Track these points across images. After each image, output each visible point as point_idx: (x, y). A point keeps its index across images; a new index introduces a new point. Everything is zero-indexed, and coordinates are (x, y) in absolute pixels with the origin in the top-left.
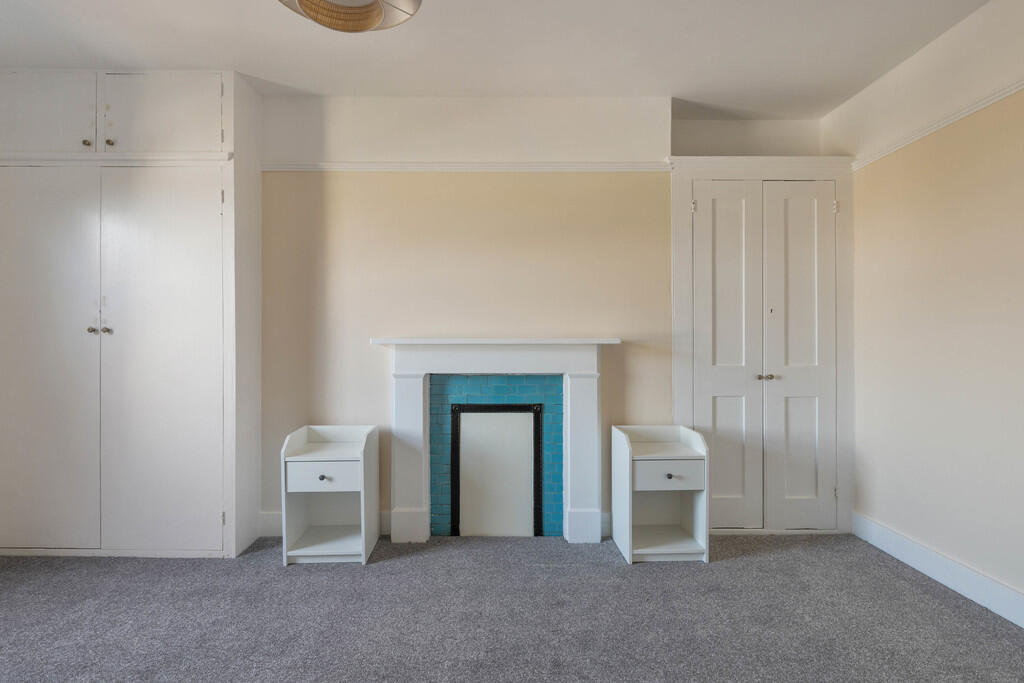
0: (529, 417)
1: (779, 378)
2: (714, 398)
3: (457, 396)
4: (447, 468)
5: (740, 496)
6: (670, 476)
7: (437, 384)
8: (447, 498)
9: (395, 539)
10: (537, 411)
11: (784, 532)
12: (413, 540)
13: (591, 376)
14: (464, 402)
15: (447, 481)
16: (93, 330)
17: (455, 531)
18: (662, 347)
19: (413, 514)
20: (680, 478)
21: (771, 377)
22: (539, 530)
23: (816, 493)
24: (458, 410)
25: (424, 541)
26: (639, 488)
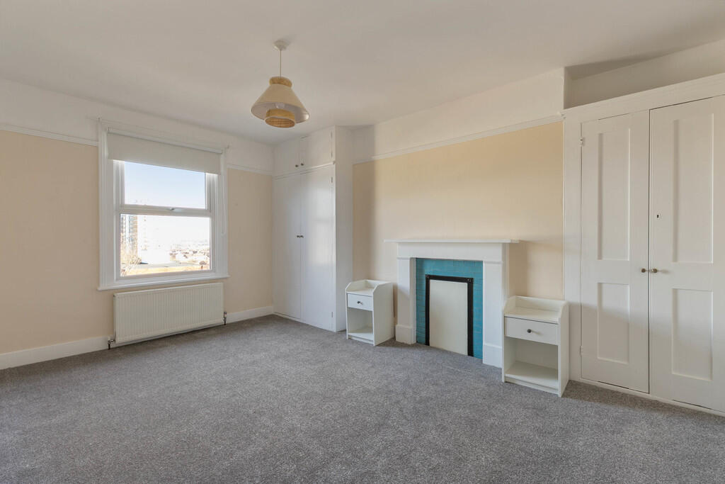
0: (465, 285)
1: (665, 272)
2: (600, 285)
3: (429, 270)
4: (424, 309)
5: (625, 363)
6: (529, 331)
7: (419, 263)
8: (424, 324)
9: (397, 340)
10: (470, 282)
11: (672, 402)
12: (405, 342)
13: (498, 263)
14: (431, 274)
15: (424, 315)
16: (298, 236)
17: (427, 343)
18: (556, 245)
19: (407, 329)
20: (538, 333)
21: (655, 271)
22: (471, 352)
23: (711, 377)
24: (430, 277)
25: (410, 344)
26: (509, 335)
